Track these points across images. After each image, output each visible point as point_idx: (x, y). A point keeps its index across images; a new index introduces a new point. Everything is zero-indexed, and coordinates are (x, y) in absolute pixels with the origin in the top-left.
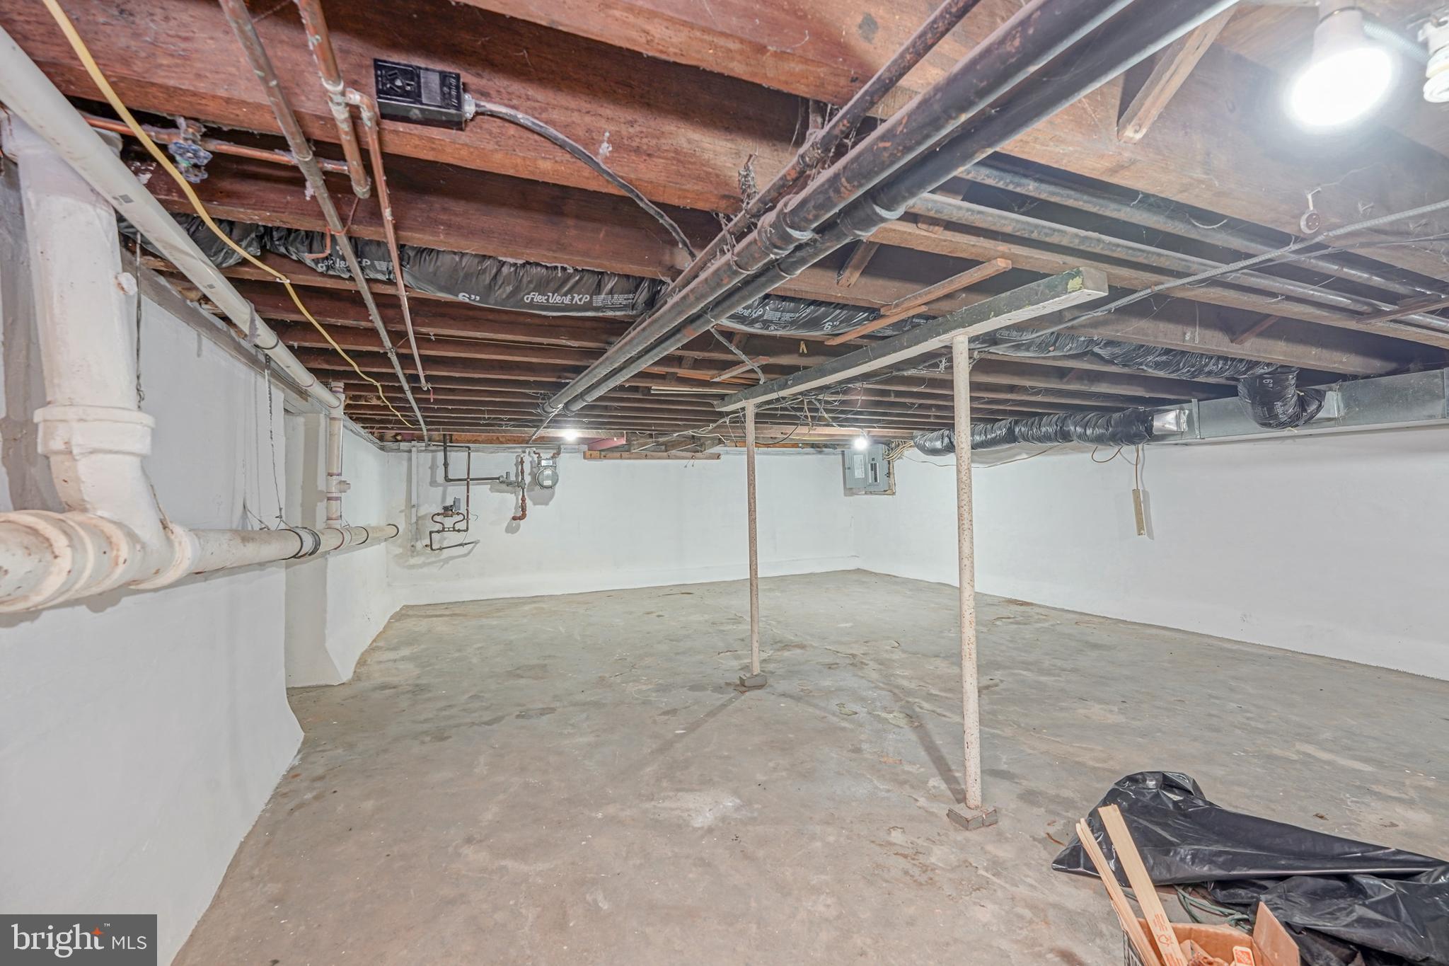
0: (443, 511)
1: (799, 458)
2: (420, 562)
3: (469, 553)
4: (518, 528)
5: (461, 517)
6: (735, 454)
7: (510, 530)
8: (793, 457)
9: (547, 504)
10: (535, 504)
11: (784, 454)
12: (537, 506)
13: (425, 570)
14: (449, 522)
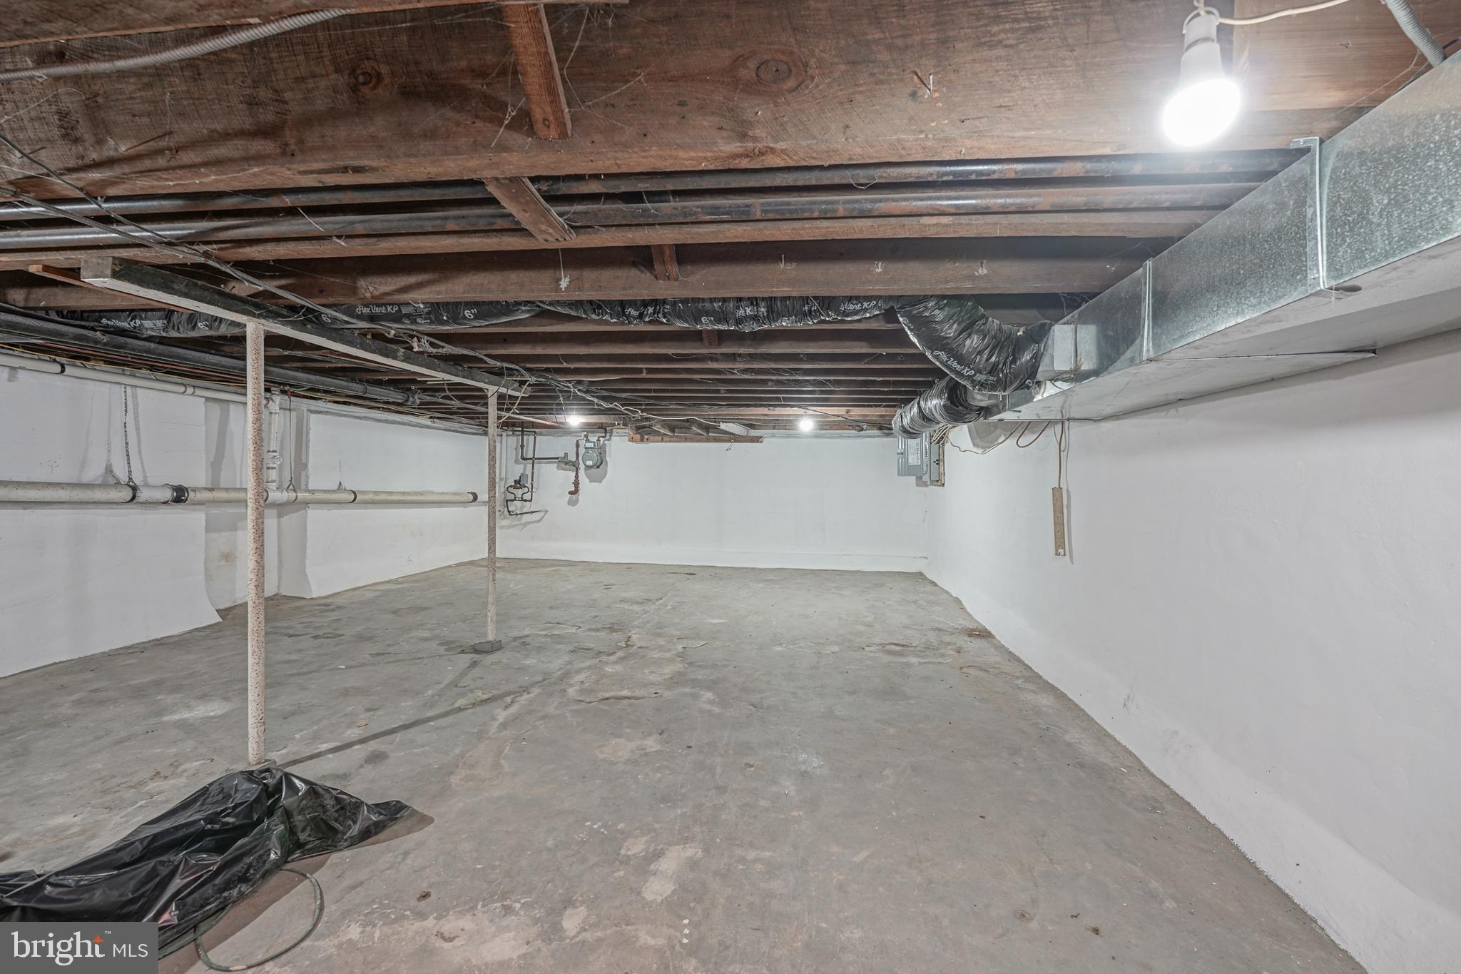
0: (513, 484)
1: (858, 441)
2: (507, 524)
3: (541, 520)
4: (577, 501)
5: (526, 490)
6: (781, 437)
7: (572, 503)
8: (850, 441)
9: (600, 482)
10: (591, 481)
11: (840, 436)
12: (593, 484)
13: (511, 531)
14: (519, 493)
